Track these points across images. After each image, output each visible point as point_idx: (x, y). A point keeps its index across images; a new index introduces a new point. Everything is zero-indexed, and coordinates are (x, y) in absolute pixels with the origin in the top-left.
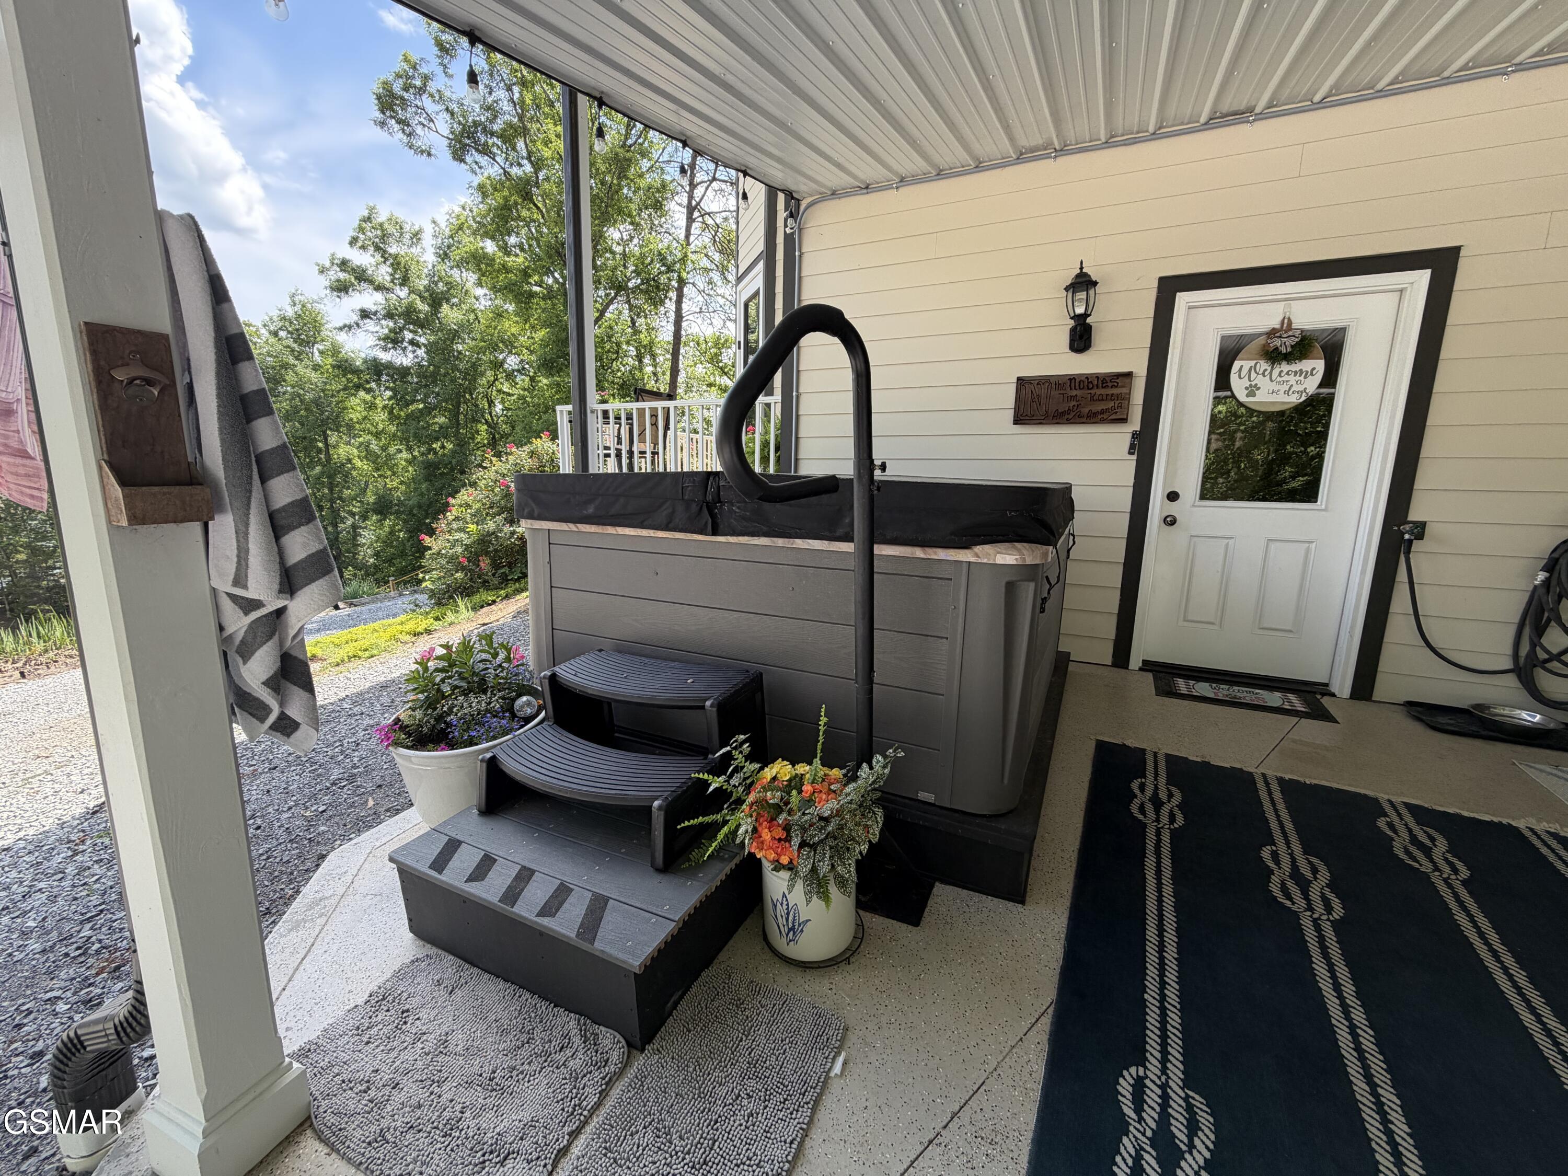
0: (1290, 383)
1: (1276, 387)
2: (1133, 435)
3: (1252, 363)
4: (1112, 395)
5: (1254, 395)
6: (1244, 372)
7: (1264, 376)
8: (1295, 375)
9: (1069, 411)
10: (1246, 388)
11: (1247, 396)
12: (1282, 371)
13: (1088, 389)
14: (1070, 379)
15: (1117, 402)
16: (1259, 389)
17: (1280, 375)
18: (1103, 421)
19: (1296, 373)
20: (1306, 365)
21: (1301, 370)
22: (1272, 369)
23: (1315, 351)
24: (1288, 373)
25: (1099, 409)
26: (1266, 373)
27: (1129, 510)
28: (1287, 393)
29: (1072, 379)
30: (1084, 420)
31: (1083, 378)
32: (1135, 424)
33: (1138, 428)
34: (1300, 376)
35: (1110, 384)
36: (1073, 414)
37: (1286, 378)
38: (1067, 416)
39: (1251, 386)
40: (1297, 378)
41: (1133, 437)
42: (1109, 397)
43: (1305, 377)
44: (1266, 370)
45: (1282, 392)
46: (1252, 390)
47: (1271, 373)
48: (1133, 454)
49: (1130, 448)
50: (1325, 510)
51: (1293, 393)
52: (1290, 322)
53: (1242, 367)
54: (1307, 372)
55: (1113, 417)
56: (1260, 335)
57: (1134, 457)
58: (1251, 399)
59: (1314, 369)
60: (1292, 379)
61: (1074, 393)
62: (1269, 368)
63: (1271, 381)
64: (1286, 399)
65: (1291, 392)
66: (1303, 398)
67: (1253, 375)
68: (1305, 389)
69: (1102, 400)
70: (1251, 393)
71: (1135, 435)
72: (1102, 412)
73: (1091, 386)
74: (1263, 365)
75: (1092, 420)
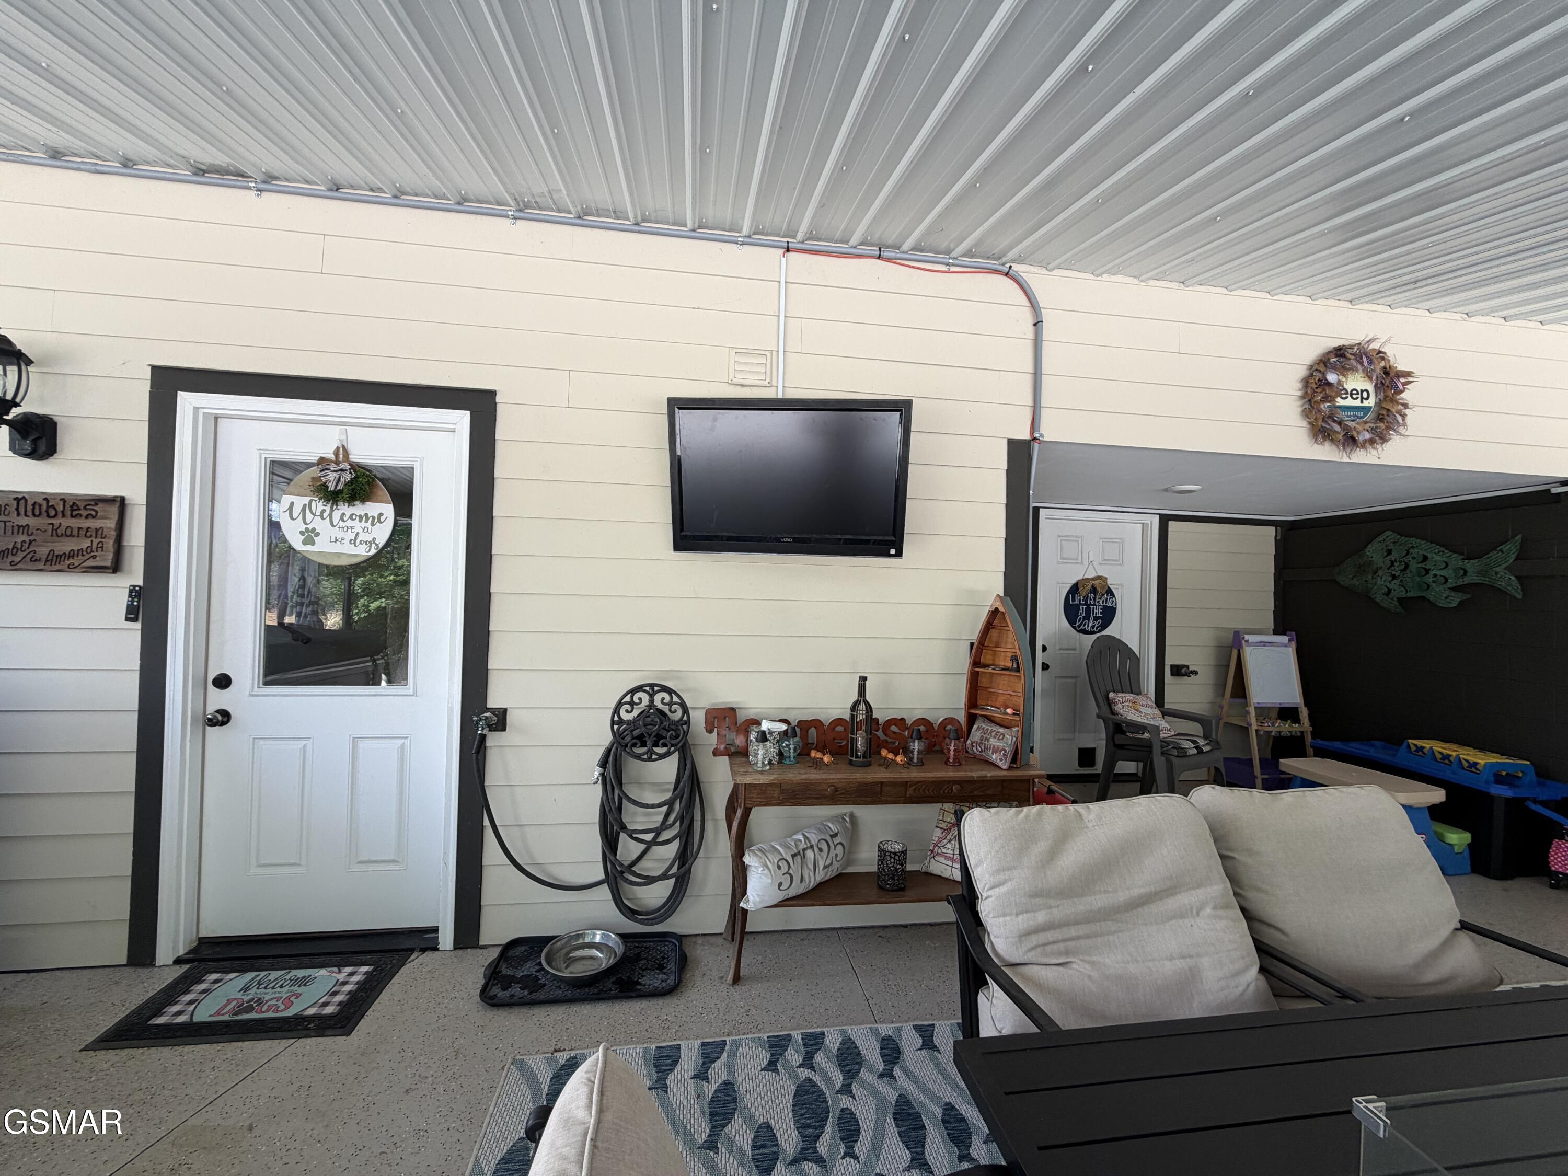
0: (356, 530)
1: (336, 533)
2: (131, 591)
3: (306, 500)
4: (88, 529)
5: (313, 543)
6: (297, 511)
7: (323, 519)
8: (360, 521)
9: (15, 550)
10: (302, 533)
11: (305, 543)
12: (343, 514)
13: (48, 516)
14: (18, 500)
15: (96, 541)
16: (317, 534)
17: (342, 519)
18: (72, 569)
19: (361, 517)
20: (372, 508)
21: (366, 515)
22: (332, 510)
23: (380, 493)
24: (351, 517)
25: (67, 549)
26: (325, 515)
27: (136, 708)
28: (353, 542)
29: (20, 500)
30: (41, 566)
31: (40, 500)
32: (135, 574)
33: (140, 582)
34: (366, 522)
35: (84, 513)
36: (21, 555)
37: (350, 523)
38: (11, 558)
39: (307, 529)
40: (363, 524)
41: (130, 596)
42: (82, 533)
43: (373, 524)
44: (323, 511)
45: (347, 541)
46: (310, 536)
47: (331, 515)
48: (135, 620)
49: (128, 612)
50: (415, 694)
51: (360, 543)
52: (346, 454)
53: (292, 503)
54: (374, 518)
55: (90, 563)
56: (309, 465)
57: (138, 625)
58: (308, 548)
59: (381, 515)
60: (358, 526)
61: (23, 521)
62: (328, 509)
63: (333, 526)
64: (352, 550)
65: (358, 542)
66: (373, 551)
67: (309, 516)
68: (374, 539)
69: (71, 535)
70: (309, 541)
71: (135, 593)
72: (72, 554)
73: (52, 513)
74: (319, 506)
75: (58, 567)
